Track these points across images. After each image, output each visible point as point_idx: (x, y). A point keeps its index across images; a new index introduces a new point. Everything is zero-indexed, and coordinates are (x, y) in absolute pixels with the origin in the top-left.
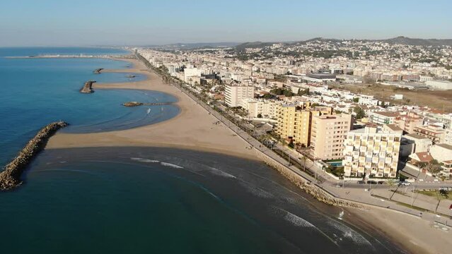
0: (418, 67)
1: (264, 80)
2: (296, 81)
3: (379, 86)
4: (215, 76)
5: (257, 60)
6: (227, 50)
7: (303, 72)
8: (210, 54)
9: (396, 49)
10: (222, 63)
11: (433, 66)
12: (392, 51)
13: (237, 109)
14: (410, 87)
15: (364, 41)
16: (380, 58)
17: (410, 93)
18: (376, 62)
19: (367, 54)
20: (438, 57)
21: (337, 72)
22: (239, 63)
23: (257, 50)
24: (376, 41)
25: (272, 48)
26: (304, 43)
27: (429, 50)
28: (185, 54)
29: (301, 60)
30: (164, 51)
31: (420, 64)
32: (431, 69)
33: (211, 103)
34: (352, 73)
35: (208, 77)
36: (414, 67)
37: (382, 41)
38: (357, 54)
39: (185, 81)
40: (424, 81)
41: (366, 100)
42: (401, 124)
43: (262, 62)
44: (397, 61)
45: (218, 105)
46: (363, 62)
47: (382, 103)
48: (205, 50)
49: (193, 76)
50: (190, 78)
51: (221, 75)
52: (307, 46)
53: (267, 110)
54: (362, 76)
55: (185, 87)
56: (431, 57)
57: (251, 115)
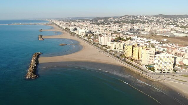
0: (169, 27)
1: (111, 34)
2: (124, 34)
3: (156, 35)
4: (90, 32)
5: (104, 25)
6: (90, 21)
7: (125, 30)
8: (83, 22)
10: (90, 26)
11: (175, 27)
12: (158, 20)
13: (105, 46)
14: (168, 36)
15: (146, 16)
16: (154, 23)
17: (168, 38)
18: (152, 25)
19: (148, 22)
20: (176, 23)
21: (138, 30)
22: (97, 26)
24: (150, 16)
25: (108, 19)
26: (121, 17)
27: (172, 19)
28: (73, 22)
29: (122, 25)
30: (63, 21)
32: (175, 28)
33: (94, 44)
34: (144, 30)
35: (88, 33)
36: (168, 27)
37: (153, 16)
38: (144, 22)
39: (79, 35)
40: (173, 33)
41: (153, 41)
42: (170, 51)
43: (106, 26)
44: (160, 25)
45: (96, 44)
46: (147, 25)
47: (160, 43)
48: (81, 20)
49: (83, 33)
50: (81, 33)
51: (92, 32)
52: (123, 19)
53: (118, 46)
54: (149, 31)
55: (80, 37)
56: (173, 23)
57: (112, 48)
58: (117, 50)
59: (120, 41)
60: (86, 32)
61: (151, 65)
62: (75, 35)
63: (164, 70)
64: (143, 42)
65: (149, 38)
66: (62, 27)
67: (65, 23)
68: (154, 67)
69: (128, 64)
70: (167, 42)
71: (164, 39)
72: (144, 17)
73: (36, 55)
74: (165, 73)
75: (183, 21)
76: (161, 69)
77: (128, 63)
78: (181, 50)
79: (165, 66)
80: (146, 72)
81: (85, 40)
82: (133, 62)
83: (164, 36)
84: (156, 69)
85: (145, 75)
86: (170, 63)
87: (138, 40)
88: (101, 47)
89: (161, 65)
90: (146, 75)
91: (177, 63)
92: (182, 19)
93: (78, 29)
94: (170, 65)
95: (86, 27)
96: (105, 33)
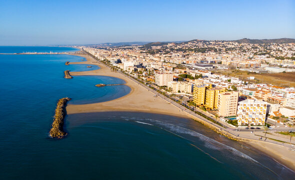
0: (258, 58)
2: (192, 69)
3: (238, 71)
4: (141, 66)
5: (161, 54)
6: (140, 48)
7: (192, 62)
8: (130, 50)
9: (243, 46)
10: (140, 57)
11: (268, 57)
12: (241, 48)
13: (164, 87)
14: (257, 72)
15: (223, 42)
16: (235, 53)
17: (257, 75)
18: (233, 56)
19: (226, 50)
20: (269, 51)
21: (212, 62)
22: (151, 57)
23: (159, 47)
24: (230, 41)
25: (168, 46)
26: (187, 43)
27: (263, 46)
28: (114, 50)
29: (188, 55)
30: (100, 48)
31: (259, 56)
32: (267, 59)
33: (147, 84)
34: (220, 63)
35: (138, 66)
36: (256, 58)
38: (220, 50)
39: (125, 70)
40: (264, 68)
41: (235, 81)
42: (260, 95)
43: (165, 55)
44: (245, 55)
45: (151, 85)
46: (225, 55)
47: (245, 82)
48: (126, 47)
49: (130, 67)
50: (128, 68)
51: (144, 65)
52: (189, 45)
53: (183, 88)
54: (228, 65)
55: (126, 74)
56: (265, 51)
57: (174, 91)
58: (181, 94)
59: (186, 80)
60: (135, 66)
62: (118, 70)
63: (252, 125)
64: (219, 81)
65: (229, 75)
66: (99, 58)
67: (103, 52)
68: (237, 119)
69: (199, 116)
70: (255, 81)
71: (251, 76)
72: (221, 43)
73: (61, 101)
74: (253, 128)
75: (281, 49)
76: (247, 123)
77: (200, 114)
78: (276, 93)
79: (253, 119)
80: (226, 127)
81: (133, 77)
82: (207, 112)
83: (251, 73)
84: (239, 123)
85: (224, 131)
86: (260, 114)
87: (213, 78)
88: (158, 89)
89: (247, 117)
90: (226, 133)
91: (271, 113)
92: (278, 45)
93: (122, 61)
94: (260, 117)
95: (134, 58)
96: (163, 67)
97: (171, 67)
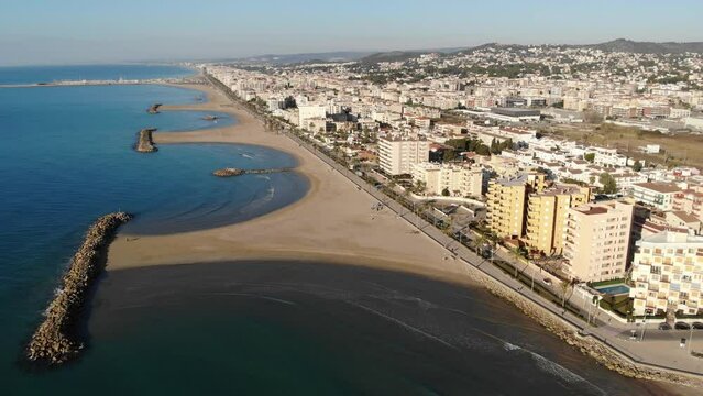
0: (660, 92)
1: (428, 122)
2: (482, 124)
3: (612, 128)
4: (346, 115)
5: (402, 82)
6: (349, 66)
7: (483, 104)
8: (323, 73)
9: (616, 59)
10: (348, 90)
11: (684, 89)
12: (610, 64)
13: (404, 178)
14: (664, 130)
15: (563, 48)
16: (596, 76)
17: (664, 140)
18: (592, 84)
19: (573, 70)
20: (685, 73)
21: (536, 103)
22: (375, 90)
23: (397, 65)
24: (581, 47)
25: (420, 61)
26: (469, 52)
27: (667, 59)
28: (284, 74)
29: (472, 83)
30: (249, 69)
31: (662, 86)
32: (682, 95)
33: (356, 167)
34: (560, 105)
35: (336, 117)
36: (654, 92)
37: (590, 46)
38: (557, 70)
39: (301, 127)
40: (678, 118)
41: (607, 157)
43: (411, 86)
45: (367, 172)
46: (571, 84)
47: (636, 162)
48: (313, 65)
49: (314, 119)
50: (309, 122)
51: (354, 113)
52: (474, 58)
53: (458, 182)
54: (580, 109)
55: (302, 138)
56: (673, 73)
57: (431, 191)
58: (452, 199)
59: (465, 158)
60: (328, 115)
61: (612, 281)
62: (283, 128)
63: (679, 314)
64: (562, 158)
65: (587, 140)
66: (239, 94)
67: (252, 78)
68: (631, 295)
69: (508, 276)
70: (664, 157)
71: (649, 142)
72: (557, 51)
74: (683, 327)
76: (664, 307)
77: (508, 269)
79: (681, 294)
80: (597, 323)
81: (322, 149)
82: (531, 264)
83: (647, 132)
84: (639, 308)
85: (591, 339)
87: (542, 150)
88: (387, 182)
89: (664, 289)
90: (599, 345)
93: (298, 102)
95: (331, 93)
96: (403, 119)
97: (424, 118)
